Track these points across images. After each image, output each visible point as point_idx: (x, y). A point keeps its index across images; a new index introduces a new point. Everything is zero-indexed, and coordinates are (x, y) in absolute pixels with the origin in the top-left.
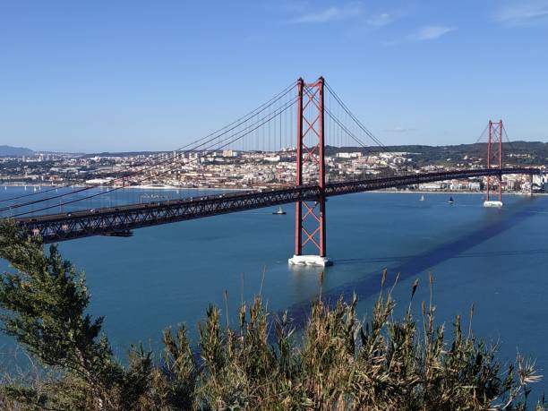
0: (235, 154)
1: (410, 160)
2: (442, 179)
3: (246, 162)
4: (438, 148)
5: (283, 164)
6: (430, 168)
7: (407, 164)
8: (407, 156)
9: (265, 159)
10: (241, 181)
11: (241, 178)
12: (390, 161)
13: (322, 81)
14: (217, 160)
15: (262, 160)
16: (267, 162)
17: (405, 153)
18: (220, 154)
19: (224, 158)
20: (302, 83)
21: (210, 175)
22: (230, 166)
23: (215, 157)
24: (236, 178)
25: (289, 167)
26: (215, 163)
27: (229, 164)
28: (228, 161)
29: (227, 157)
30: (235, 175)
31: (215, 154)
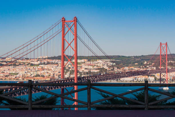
3: (20, 64)
5: (42, 66)
6: (126, 69)
8: (113, 62)
9: (31, 63)
10: (18, 76)
11: (18, 74)
15: (29, 64)
16: (32, 65)
17: (111, 60)
19: (6, 62)
22: (10, 67)
24: (14, 74)
25: (46, 68)
26: (1, 65)
27: (9, 65)
29: (8, 62)
30: (14, 72)
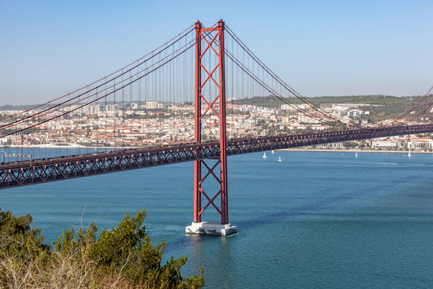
0: (161, 106)
1: (367, 113)
2: (401, 134)
3: (173, 115)
4: (402, 98)
6: (388, 122)
7: (363, 117)
8: (364, 109)
10: (163, 138)
11: (164, 134)
12: (343, 114)
13: (222, 26)
14: (137, 113)
17: (362, 105)
18: (142, 106)
19: (146, 111)
20: (199, 27)
21: (128, 131)
22: (152, 120)
23: (136, 110)
24: (157, 134)
26: (134, 117)
27: (151, 117)
28: (151, 114)
29: (150, 110)
30: (157, 131)
31: (136, 106)
